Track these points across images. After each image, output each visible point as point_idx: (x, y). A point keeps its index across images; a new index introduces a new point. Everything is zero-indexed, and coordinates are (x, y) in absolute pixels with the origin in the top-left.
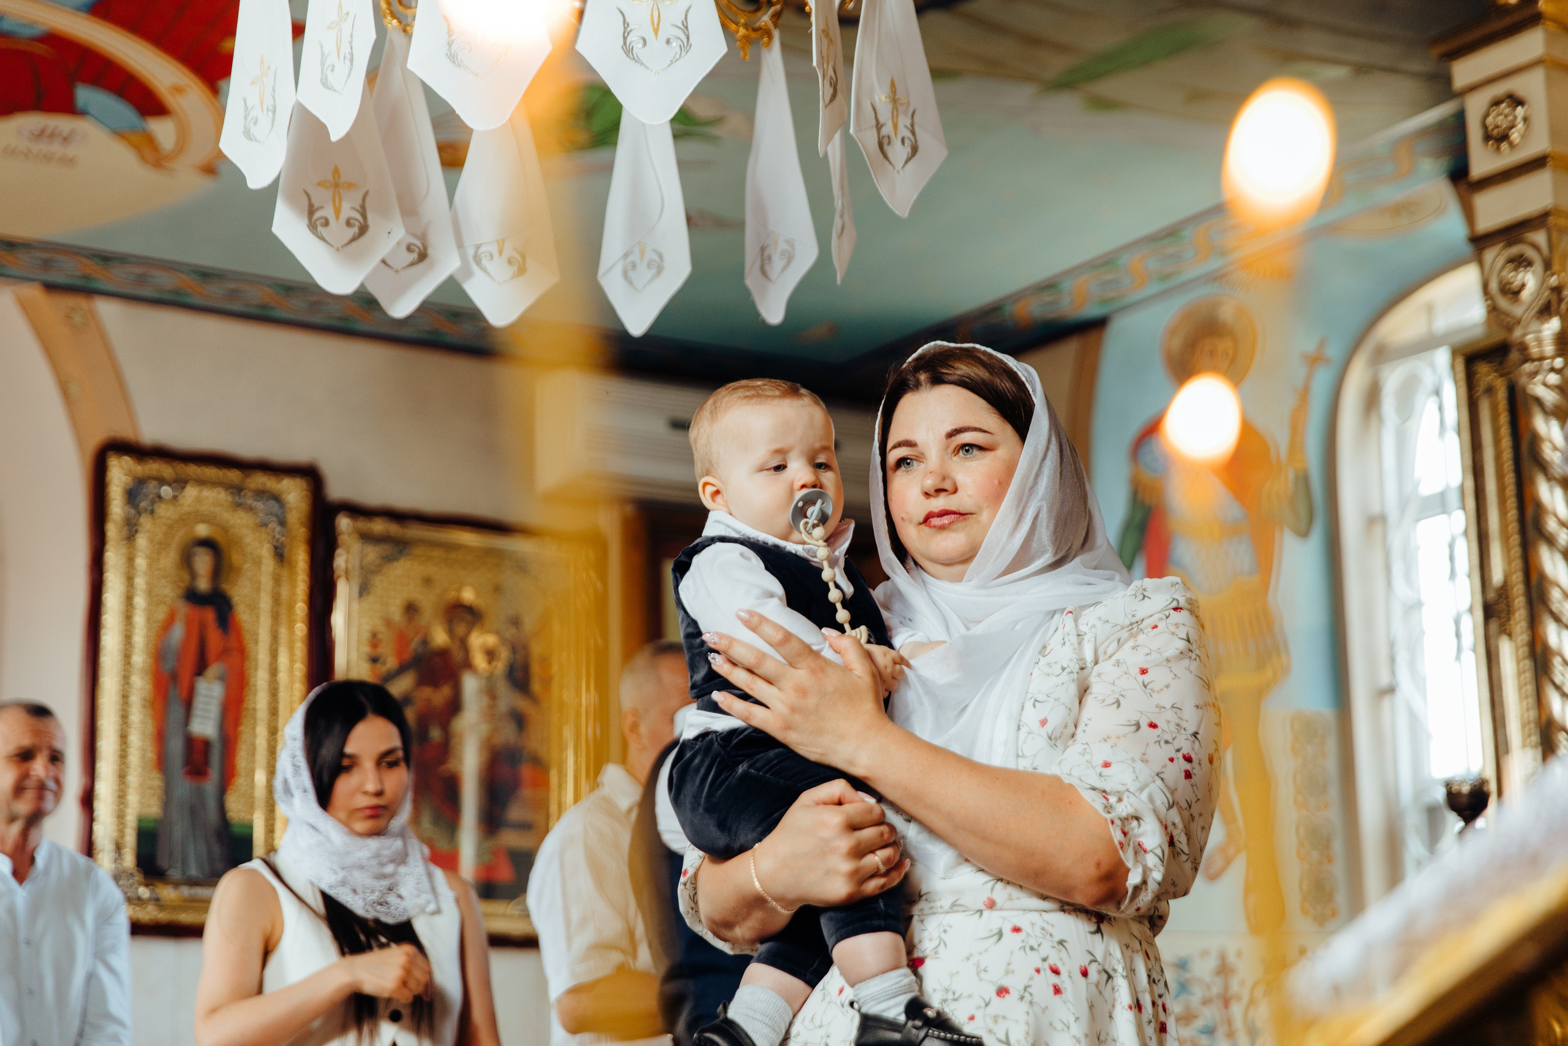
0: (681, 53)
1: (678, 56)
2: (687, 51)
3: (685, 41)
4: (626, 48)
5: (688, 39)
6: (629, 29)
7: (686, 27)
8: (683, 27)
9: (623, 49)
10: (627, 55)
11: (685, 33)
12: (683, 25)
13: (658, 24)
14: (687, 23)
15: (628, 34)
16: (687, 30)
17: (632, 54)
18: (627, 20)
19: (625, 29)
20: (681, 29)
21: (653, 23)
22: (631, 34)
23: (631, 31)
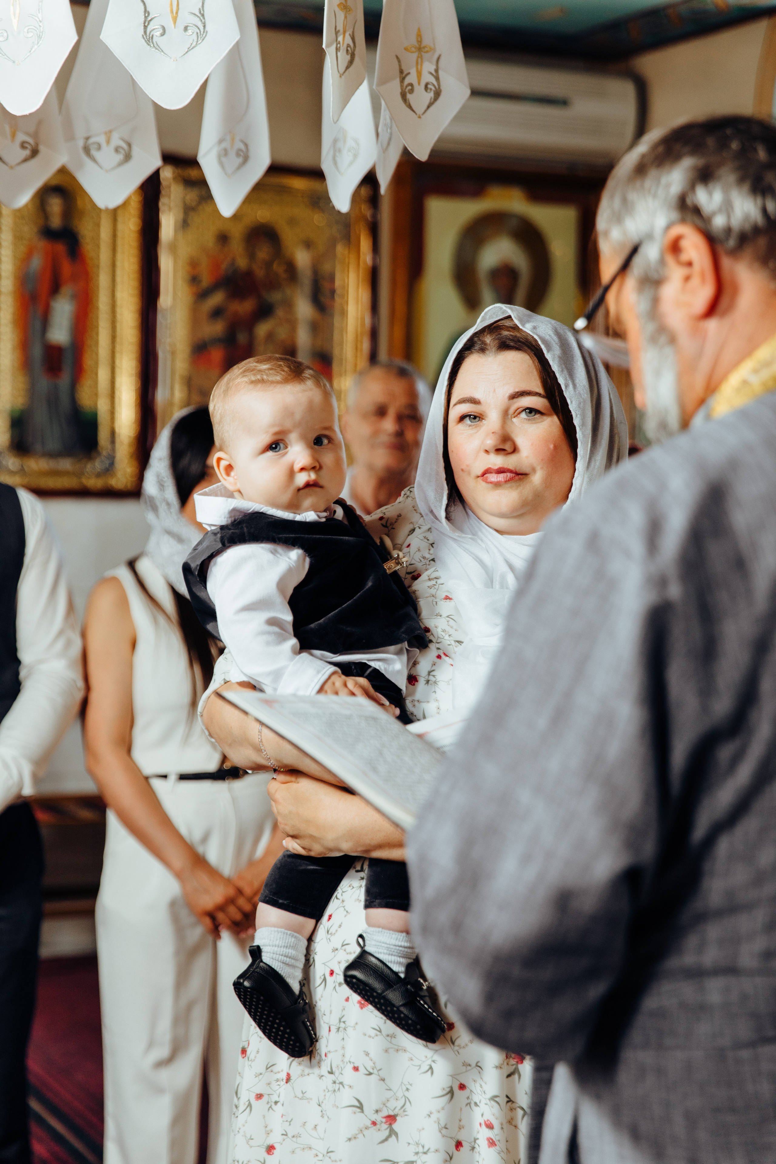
0: (197, 41)
1: (194, 44)
2: (203, 39)
3: (202, 28)
4: (146, 37)
5: (204, 26)
6: (149, 19)
7: (203, 15)
8: (199, 15)
9: (144, 38)
10: (147, 43)
11: (201, 21)
12: (200, 13)
13: (177, 13)
14: (203, 11)
15: (149, 24)
16: (204, 18)
17: (153, 43)
18: (148, 9)
19: (146, 17)
20: (198, 16)
21: (172, 12)
22: (152, 23)
23: (151, 20)
